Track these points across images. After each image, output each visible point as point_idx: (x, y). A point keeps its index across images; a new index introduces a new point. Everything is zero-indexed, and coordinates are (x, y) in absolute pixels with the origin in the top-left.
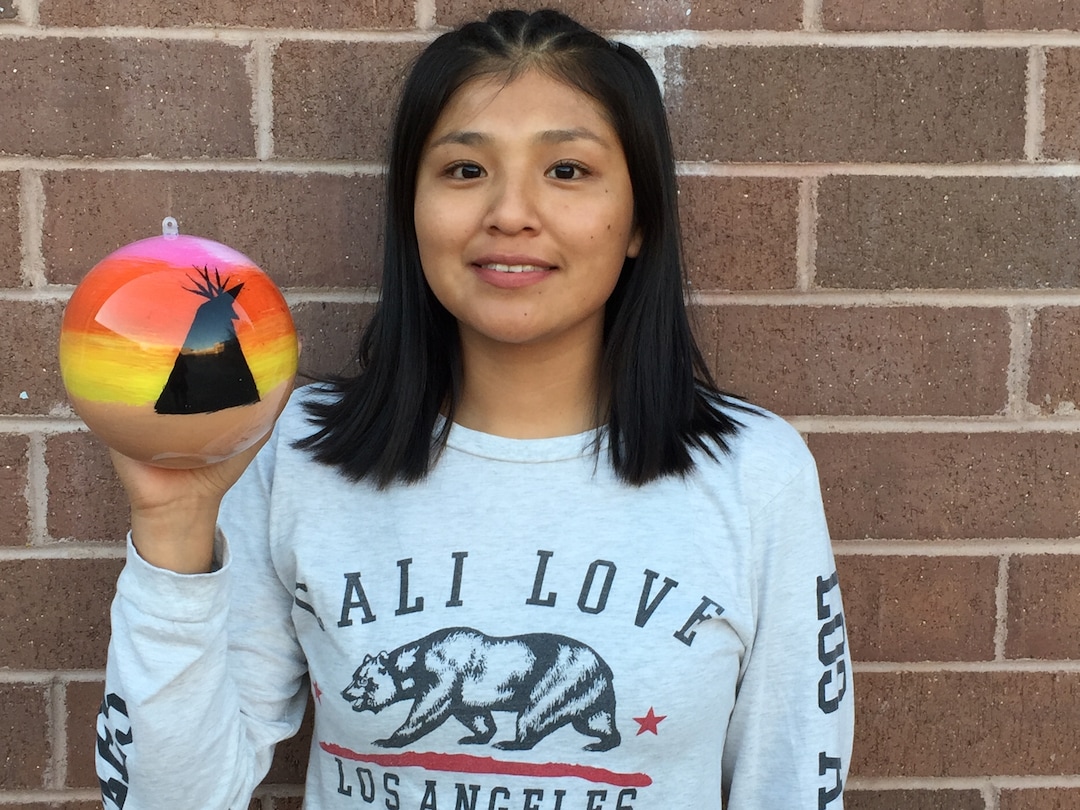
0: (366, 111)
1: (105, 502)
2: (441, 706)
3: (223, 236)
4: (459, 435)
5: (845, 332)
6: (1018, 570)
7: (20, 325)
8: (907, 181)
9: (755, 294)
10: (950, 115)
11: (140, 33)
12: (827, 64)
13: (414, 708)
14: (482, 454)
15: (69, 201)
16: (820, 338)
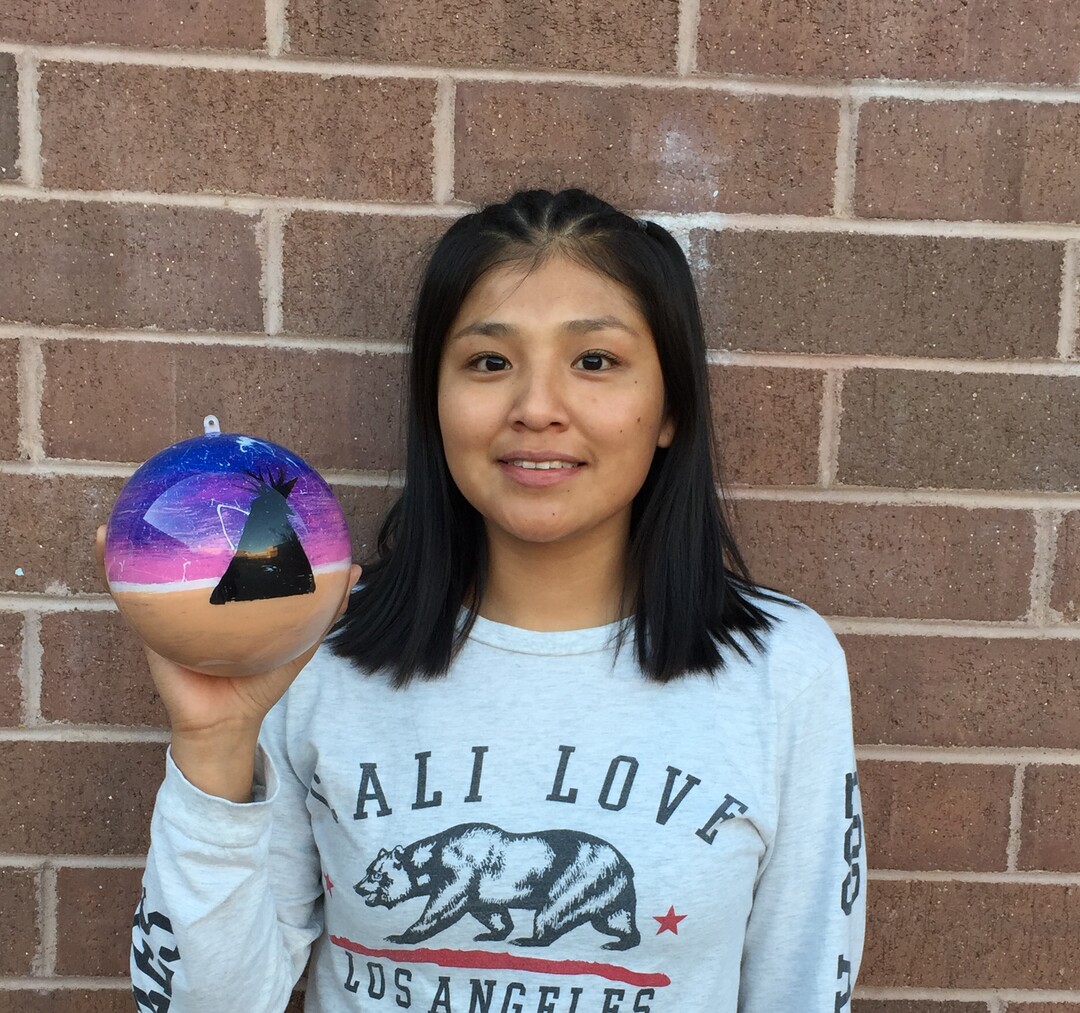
0: (380, 287)
1: (100, 684)
2: (457, 903)
3: (228, 413)
4: (483, 628)
5: (866, 531)
6: (1034, 780)
7: (17, 499)
8: (935, 377)
9: (776, 489)
10: (982, 309)
11: (147, 198)
12: (857, 252)
13: (429, 905)
14: (505, 647)
15: (70, 372)
16: (839, 536)
